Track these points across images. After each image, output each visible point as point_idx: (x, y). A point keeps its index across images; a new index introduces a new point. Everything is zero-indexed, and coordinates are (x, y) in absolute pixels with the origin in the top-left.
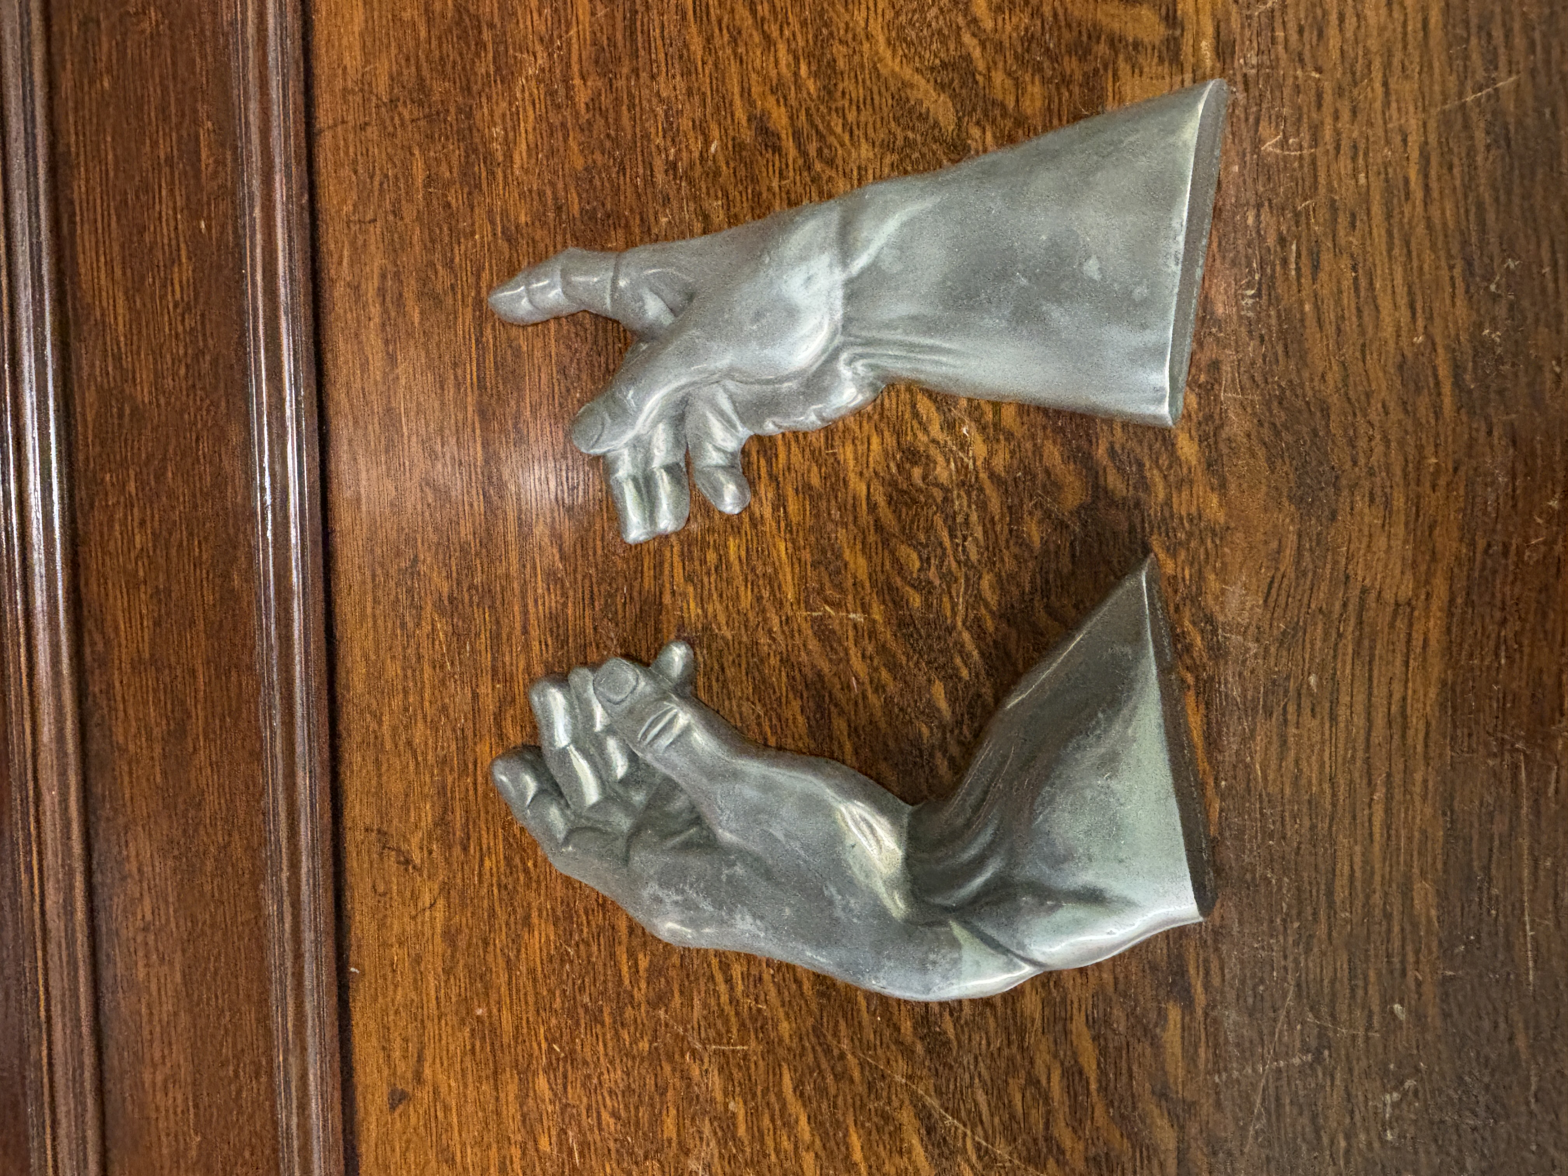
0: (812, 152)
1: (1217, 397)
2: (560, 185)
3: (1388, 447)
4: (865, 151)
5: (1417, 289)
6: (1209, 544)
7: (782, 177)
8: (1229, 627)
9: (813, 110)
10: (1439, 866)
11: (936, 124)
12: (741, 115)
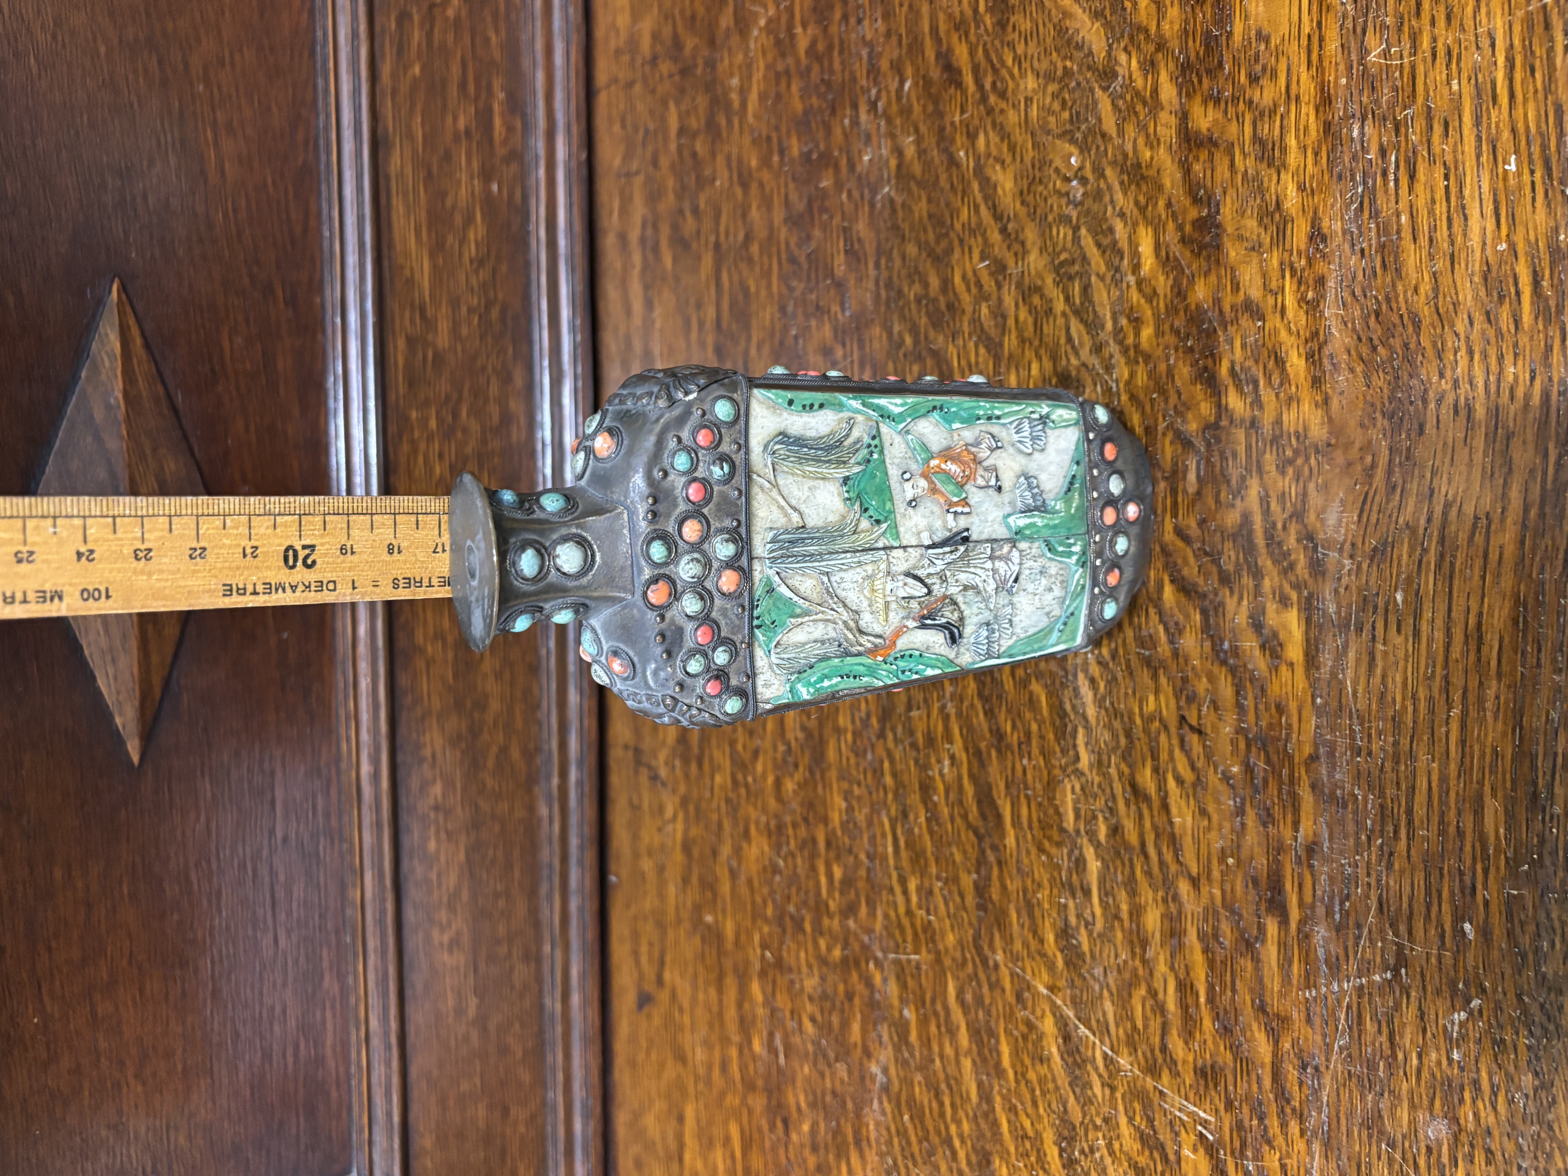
0: (988, 86)
1: (1322, 312)
2: (784, 130)
3: (1472, 359)
4: (1031, 83)
5: (1502, 197)
6: (1313, 461)
7: (963, 112)
8: (1328, 544)
9: (989, 46)
10: (1508, 785)
11: (1091, 53)
12: (930, 53)
